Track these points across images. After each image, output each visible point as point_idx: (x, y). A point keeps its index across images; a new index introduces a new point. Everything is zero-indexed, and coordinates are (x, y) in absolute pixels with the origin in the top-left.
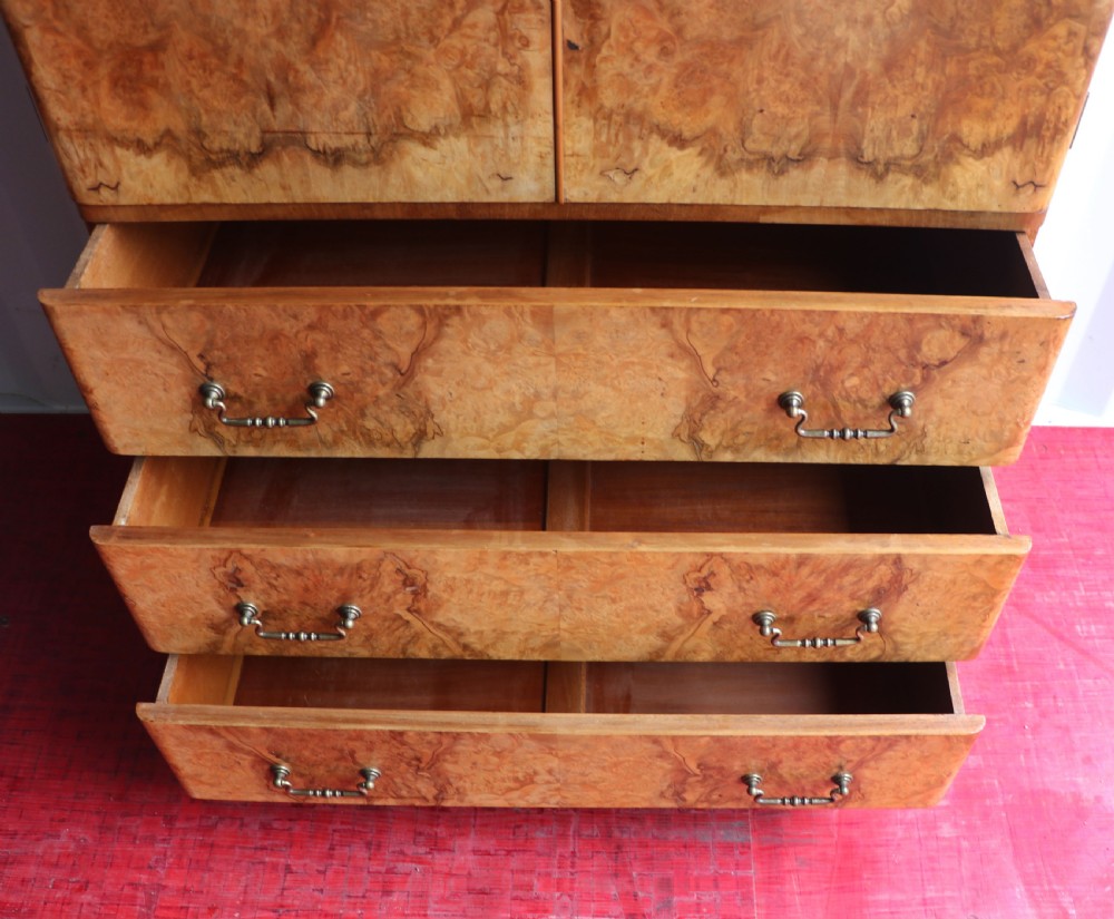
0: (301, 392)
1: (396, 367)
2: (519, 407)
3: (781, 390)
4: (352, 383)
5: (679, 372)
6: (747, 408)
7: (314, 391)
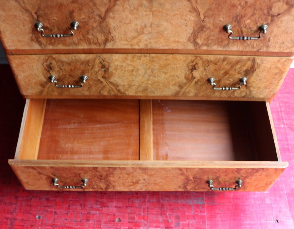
0: (68, 25)
1: (100, 16)
2: (139, 30)
3: (224, 24)
4: (85, 22)
5: (192, 18)
6: (213, 31)
7: (72, 25)
